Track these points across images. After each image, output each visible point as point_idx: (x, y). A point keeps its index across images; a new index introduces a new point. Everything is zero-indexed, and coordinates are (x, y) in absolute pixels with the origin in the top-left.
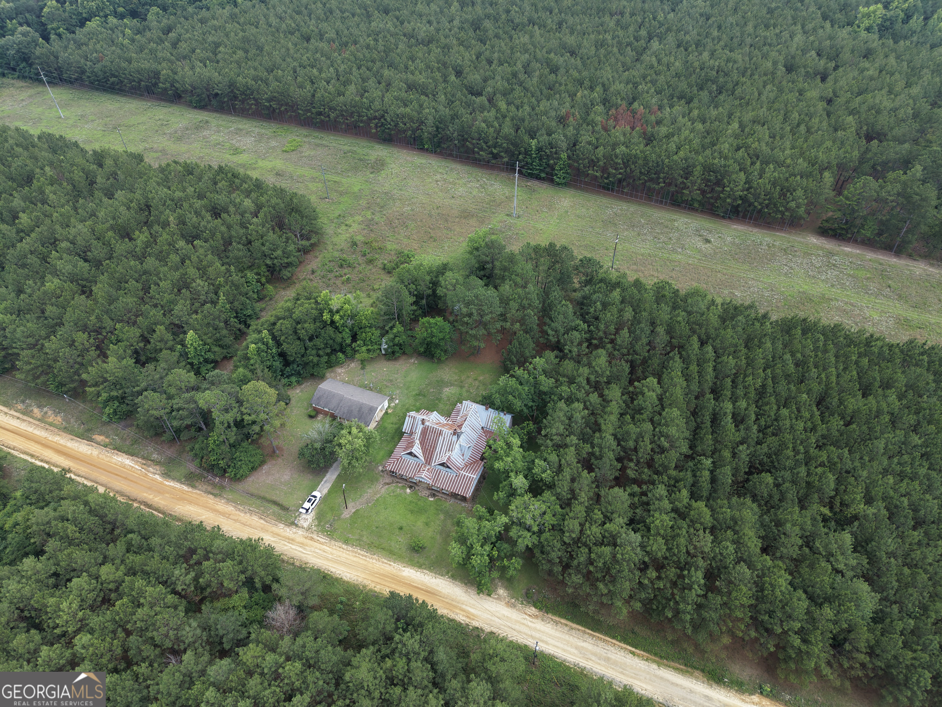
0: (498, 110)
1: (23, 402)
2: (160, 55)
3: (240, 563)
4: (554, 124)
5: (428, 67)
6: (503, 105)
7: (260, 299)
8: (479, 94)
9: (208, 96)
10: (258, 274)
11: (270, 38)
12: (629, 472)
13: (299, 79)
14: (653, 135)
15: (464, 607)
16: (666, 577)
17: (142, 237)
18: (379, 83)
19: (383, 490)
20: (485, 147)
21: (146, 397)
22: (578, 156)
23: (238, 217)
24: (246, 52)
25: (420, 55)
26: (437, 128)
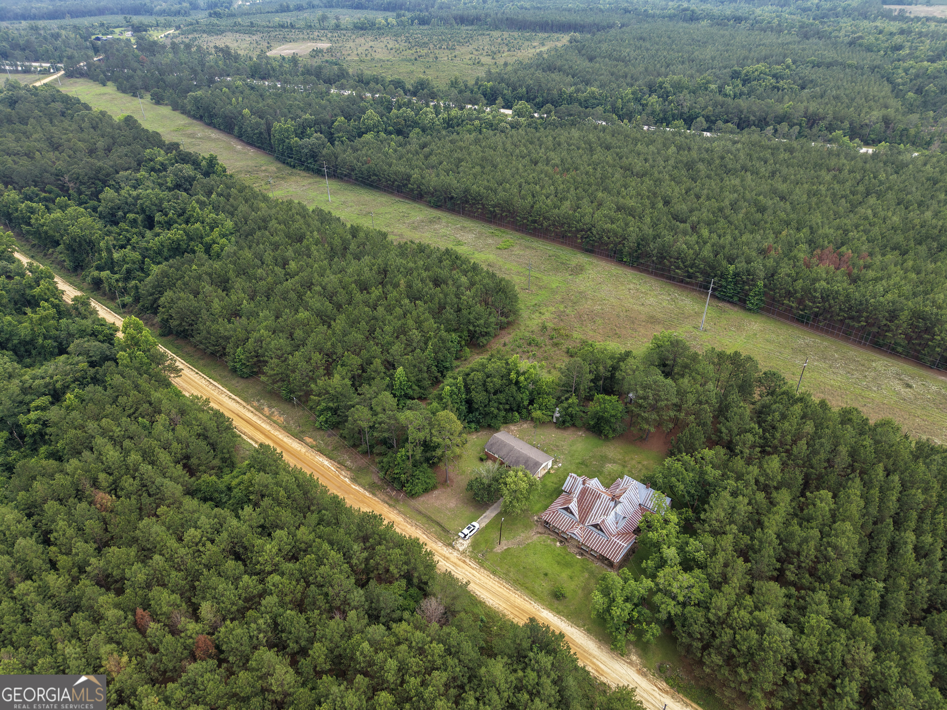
0: (700, 236)
1: (258, 401)
2: (414, 163)
3: (406, 554)
4: (754, 254)
5: (639, 194)
6: (705, 232)
7: (457, 359)
8: (685, 222)
9: (445, 199)
10: (460, 337)
11: (504, 159)
12: (787, 573)
13: (523, 192)
14: (858, 278)
15: (595, 660)
16: (815, 682)
17: (376, 292)
18: (592, 202)
19: (535, 538)
20: (681, 265)
21: (357, 409)
22: (775, 285)
23: (455, 289)
24: (483, 167)
25: (633, 184)
26: (639, 244)
